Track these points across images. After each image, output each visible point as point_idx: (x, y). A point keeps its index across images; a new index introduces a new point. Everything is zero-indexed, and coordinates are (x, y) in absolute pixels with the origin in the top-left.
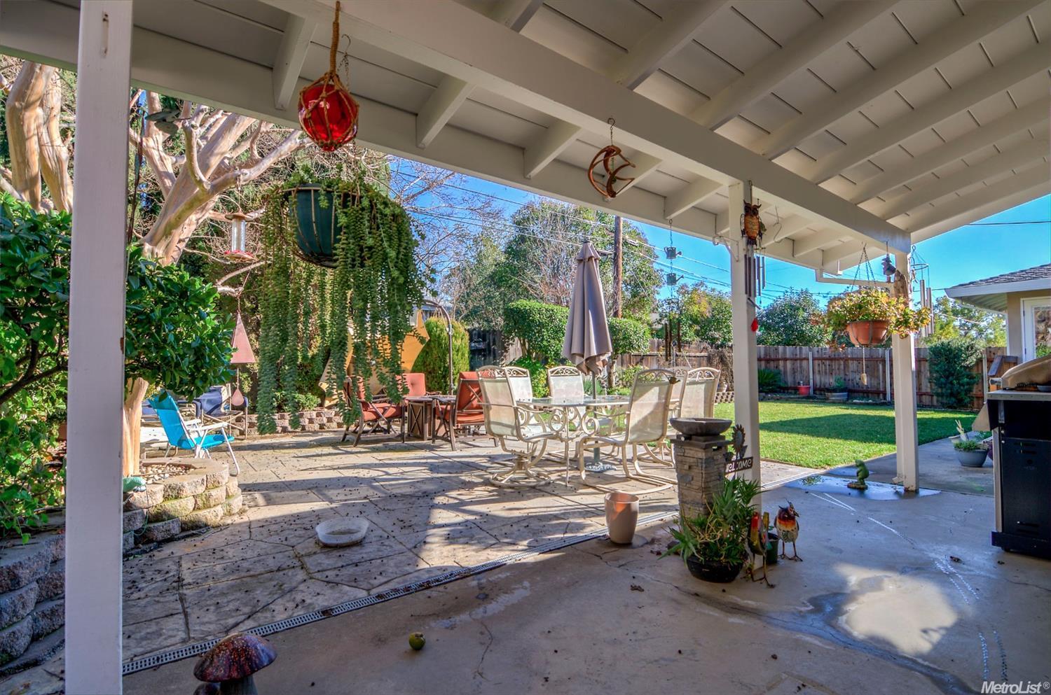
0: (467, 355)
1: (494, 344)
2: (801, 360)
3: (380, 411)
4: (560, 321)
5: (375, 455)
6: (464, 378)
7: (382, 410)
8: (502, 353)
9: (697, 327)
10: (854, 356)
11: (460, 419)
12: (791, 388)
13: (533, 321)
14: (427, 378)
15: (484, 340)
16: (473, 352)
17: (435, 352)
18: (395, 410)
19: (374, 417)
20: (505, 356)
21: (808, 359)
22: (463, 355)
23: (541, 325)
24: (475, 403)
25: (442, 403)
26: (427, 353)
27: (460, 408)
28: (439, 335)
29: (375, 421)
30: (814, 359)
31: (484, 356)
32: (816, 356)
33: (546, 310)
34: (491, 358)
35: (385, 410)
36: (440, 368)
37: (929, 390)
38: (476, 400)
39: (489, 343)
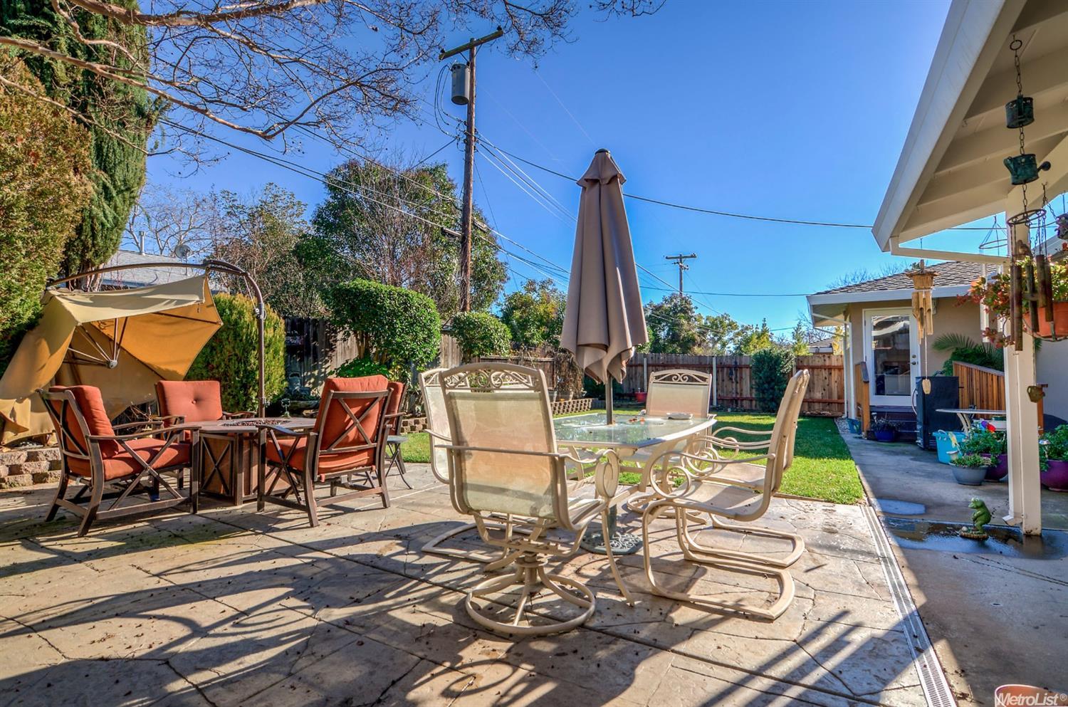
0: (281, 353)
1: (315, 338)
2: (636, 366)
3: (143, 457)
4: (417, 309)
5: (141, 558)
6: (336, 388)
7: (148, 455)
8: (326, 353)
9: (544, 329)
10: (685, 363)
11: (323, 465)
12: (626, 395)
13: (381, 308)
14: (224, 389)
15: (301, 334)
16: (290, 349)
17: (229, 347)
18: (176, 452)
19: (128, 469)
20: (331, 357)
21: (643, 366)
22: (276, 352)
23: (394, 314)
24: (352, 434)
25: (281, 434)
26: (213, 349)
27: (326, 444)
28: (236, 323)
29: (133, 476)
30: (648, 365)
31: (299, 355)
32: (650, 362)
33: (399, 294)
34: (311, 358)
35: (154, 453)
36: (237, 373)
37: (749, 396)
38: (354, 429)
39: (308, 336)
